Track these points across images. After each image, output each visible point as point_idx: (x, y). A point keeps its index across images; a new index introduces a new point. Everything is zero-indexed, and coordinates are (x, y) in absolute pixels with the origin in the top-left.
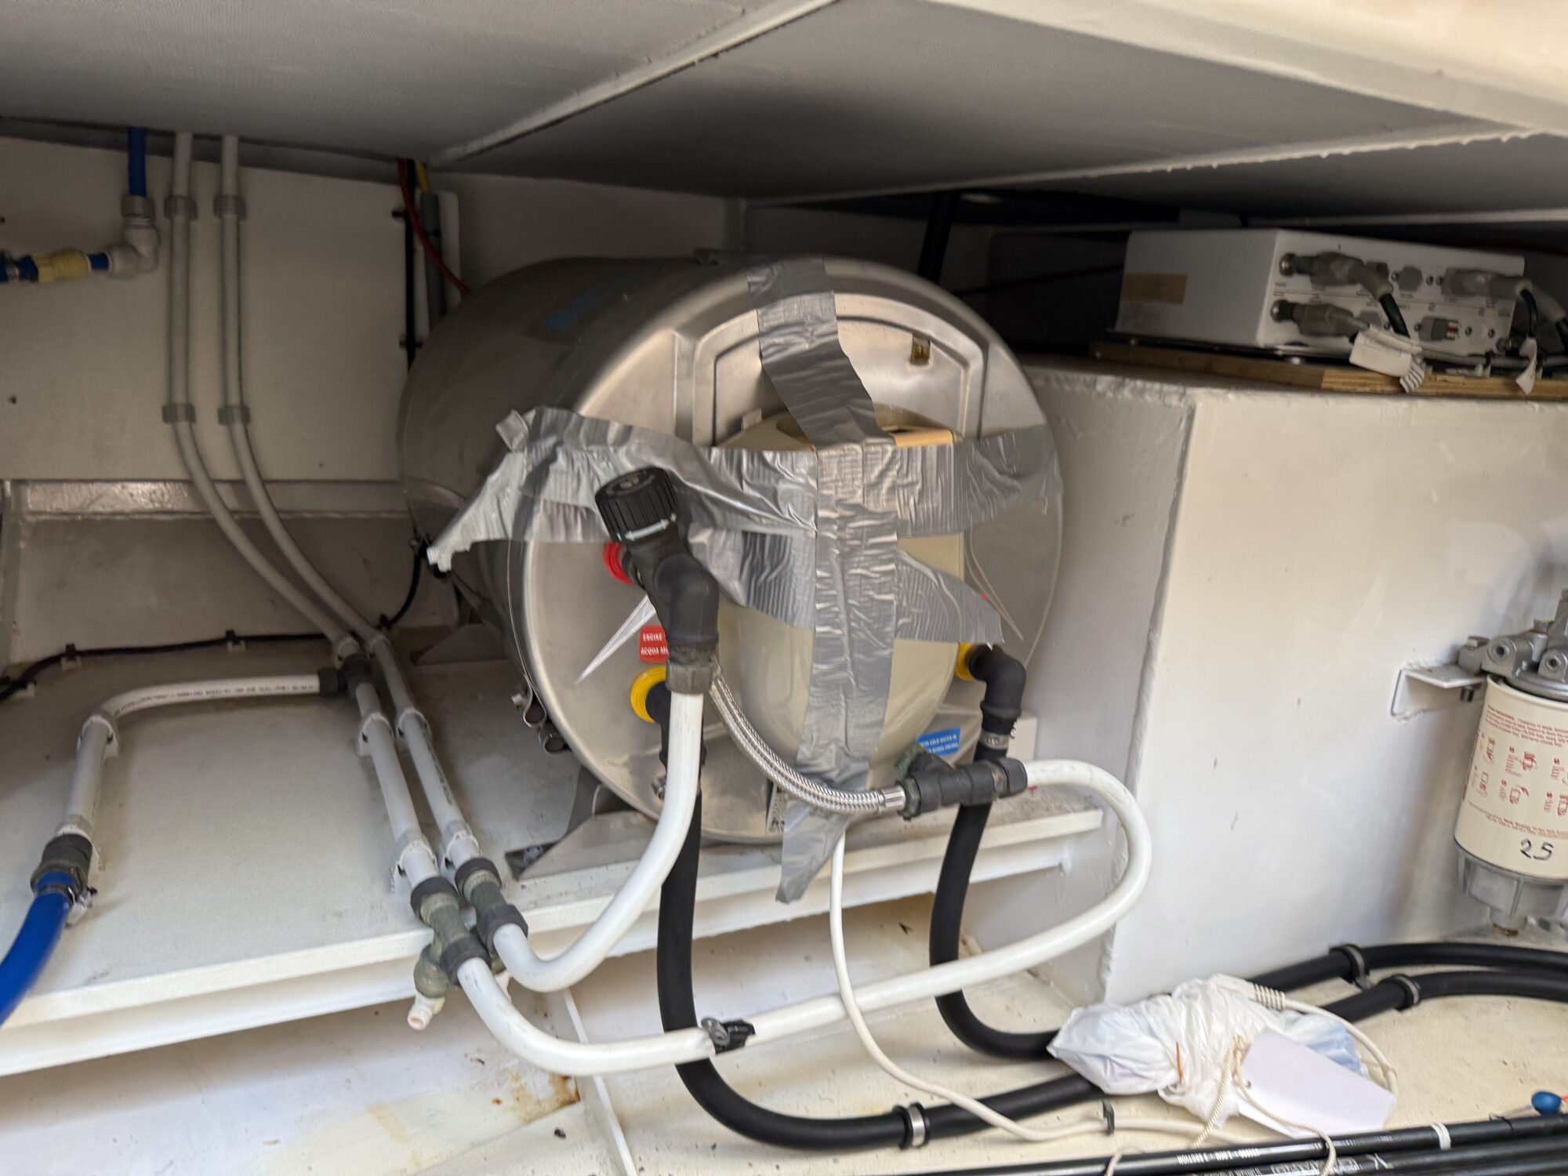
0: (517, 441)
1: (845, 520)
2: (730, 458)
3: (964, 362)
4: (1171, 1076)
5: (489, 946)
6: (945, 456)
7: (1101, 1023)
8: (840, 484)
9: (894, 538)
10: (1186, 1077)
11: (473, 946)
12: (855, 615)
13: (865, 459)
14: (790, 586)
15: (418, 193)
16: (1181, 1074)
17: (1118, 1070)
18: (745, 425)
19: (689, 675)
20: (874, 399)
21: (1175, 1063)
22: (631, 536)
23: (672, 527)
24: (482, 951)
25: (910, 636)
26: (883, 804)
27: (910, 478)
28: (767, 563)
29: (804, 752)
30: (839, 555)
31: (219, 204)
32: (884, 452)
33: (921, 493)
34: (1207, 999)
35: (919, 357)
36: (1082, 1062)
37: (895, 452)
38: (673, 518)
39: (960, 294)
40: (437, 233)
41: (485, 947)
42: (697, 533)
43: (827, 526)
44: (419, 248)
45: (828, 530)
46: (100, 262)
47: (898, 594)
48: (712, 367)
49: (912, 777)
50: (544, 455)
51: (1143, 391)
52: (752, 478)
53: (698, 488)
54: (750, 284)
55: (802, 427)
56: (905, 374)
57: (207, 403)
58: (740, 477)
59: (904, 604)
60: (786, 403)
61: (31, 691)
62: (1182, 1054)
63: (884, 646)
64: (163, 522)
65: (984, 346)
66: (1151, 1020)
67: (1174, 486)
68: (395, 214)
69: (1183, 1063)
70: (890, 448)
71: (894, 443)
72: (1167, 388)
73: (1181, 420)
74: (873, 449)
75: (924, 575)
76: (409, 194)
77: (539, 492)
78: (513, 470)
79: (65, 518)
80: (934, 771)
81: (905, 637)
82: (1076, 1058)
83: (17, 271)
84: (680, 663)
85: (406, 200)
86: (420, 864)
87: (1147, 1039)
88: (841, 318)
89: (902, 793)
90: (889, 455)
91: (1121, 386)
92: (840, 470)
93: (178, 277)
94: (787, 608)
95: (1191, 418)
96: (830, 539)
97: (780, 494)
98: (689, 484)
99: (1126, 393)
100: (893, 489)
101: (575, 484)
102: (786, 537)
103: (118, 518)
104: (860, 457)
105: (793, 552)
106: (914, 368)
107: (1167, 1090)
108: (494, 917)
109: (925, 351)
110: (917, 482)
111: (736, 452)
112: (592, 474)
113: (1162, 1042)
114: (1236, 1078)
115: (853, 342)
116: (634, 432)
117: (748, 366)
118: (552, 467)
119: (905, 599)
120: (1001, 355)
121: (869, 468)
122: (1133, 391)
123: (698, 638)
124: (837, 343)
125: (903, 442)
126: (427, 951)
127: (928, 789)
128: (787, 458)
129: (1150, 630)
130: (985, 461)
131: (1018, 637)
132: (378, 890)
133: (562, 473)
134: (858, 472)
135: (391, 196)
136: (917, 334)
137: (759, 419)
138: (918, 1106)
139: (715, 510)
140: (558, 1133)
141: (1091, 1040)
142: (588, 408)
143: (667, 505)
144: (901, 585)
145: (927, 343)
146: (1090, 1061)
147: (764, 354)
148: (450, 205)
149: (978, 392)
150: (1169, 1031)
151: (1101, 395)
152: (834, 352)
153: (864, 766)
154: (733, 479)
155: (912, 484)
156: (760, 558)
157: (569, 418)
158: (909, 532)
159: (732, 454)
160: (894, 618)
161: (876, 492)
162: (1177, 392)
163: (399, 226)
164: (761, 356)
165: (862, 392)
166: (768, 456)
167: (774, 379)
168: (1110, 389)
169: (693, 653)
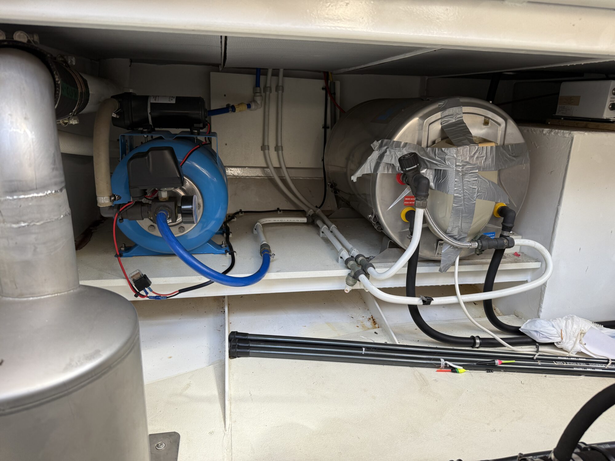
0: (376, 148)
1: (464, 166)
2: (433, 150)
3: (499, 124)
4: (559, 339)
5: (366, 272)
6: (492, 150)
7: (536, 322)
8: (463, 156)
9: (477, 171)
10: (564, 340)
11: (362, 271)
12: (465, 191)
13: (470, 150)
14: (448, 183)
15: (329, 81)
16: (562, 339)
17: (541, 335)
18: (436, 142)
19: (421, 203)
20: (473, 135)
21: (561, 336)
22: (407, 169)
23: (417, 167)
24: (364, 273)
25: (481, 199)
26: (471, 246)
27: (482, 155)
28: (441, 177)
29: (449, 229)
30: (462, 175)
31: (277, 89)
32: (475, 148)
33: (485, 159)
34: (573, 319)
35: (486, 123)
36: (530, 333)
37: (478, 148)
38: (418, 165)
39: (498, 105)
40: (334, 94)
41: (365, 272)
42: (422, 170)
43: (458, 167)
44: (329, 98)
45: (459, 168)
46: (249, 106)
47: (478, 187)
48: (428, 127)
49: (480, 240)
50: (383, 151)
51: (558, 133)
52: (438, 155)
53: (424, 158)
54: (439, 105)
55: (453, 142)
56: (482, 129)
57: (272, 144)
58: (435, 155)
59: (480, 189)
60: (448, 136)
61: (235, 219)
62: (563, 333)
63: (473, 201)
64: (258, 179)
65: (506, 120)
66: (553, 323)
67: (567, 161)
68: (323, 89)
69: (563, 336)
70: (477, 147)
71: (478, 146)
72: (565, 131)
73: (569, 142)
74: (472, 147)
75: (486, 182)
76: (327, 82)
77: (382, 161)
78: (375, 155)
79: (235, 177)
80: (487, 239)
81: (479, 199)
82: (528, 332)
83: (231, 109)
84: (419, 200)
85: (326, 83)
86: (346, 256)
87: (552, 328)
88: (464, 113)
89: (477, 244)
90: (477, 148)
91: (552, 131)
92: (463, 152)
93: (267, 110)
94: (446, 189)
95: (572, 140)
96: (460, 171)
97: (446, 159)
98: (422, 157)
99: (553, 133)
100: (477, 158)
101: (391, 158)
102: (447, 170)
103: (247, 177)
104: (468, 149)
105: (449, 174)
106: (485, 126)
107: (557, 343)
108: (367, 265)
109: (488, 121)
110: (484, 156)
111: (434, 148)
112: (396, 155)
113: (556, 329)
114: (581, 342)
115: (467, 120)
116: (408, 144)
117: (437, 127)
118: (385, 154)
119: (480, 188)
120: (511, 123)
121: (471, 152)
122: (554, 133)
123: (424, 194)
124: (462, 120)
125: (481, 145)
126: (349, 274)
127: (485, 243)
128: (448, 150)
129: (558, 206)
130: (504, 151)
131: (514, 206)
132: (335, 262)
133: (388, 155)
134: (468, 153)
135: (321, 83)
136: (486, 117)
137: (440, 140)
138: (478, 337)
139: (428, 163)
140: (375, 333)
141: (533, 327)
142: (396, 139)
143: (417, 162)
144: (479, 184)
145: (488, 119)
146: (532, 332)
147: (442, 123)
148: (338, 84)
149: (503, 133)
150: (559, 327)
151: (545, 135)
152: (462, 123)
153: (466, 235)
154: (433, 156)
155: (483, 157)
156: (439, 176)
157: (390, 142)
158: (482, 170)
159: (433, 149)
160: (476, 193)
161: (473, 158)
162: (568, 133)
163: (324, 92)
164: (441, 124)
165: (470, 133)
166: (443, 149)
167: (445, 130)
168: (548, 133)
169: (423, 198)
